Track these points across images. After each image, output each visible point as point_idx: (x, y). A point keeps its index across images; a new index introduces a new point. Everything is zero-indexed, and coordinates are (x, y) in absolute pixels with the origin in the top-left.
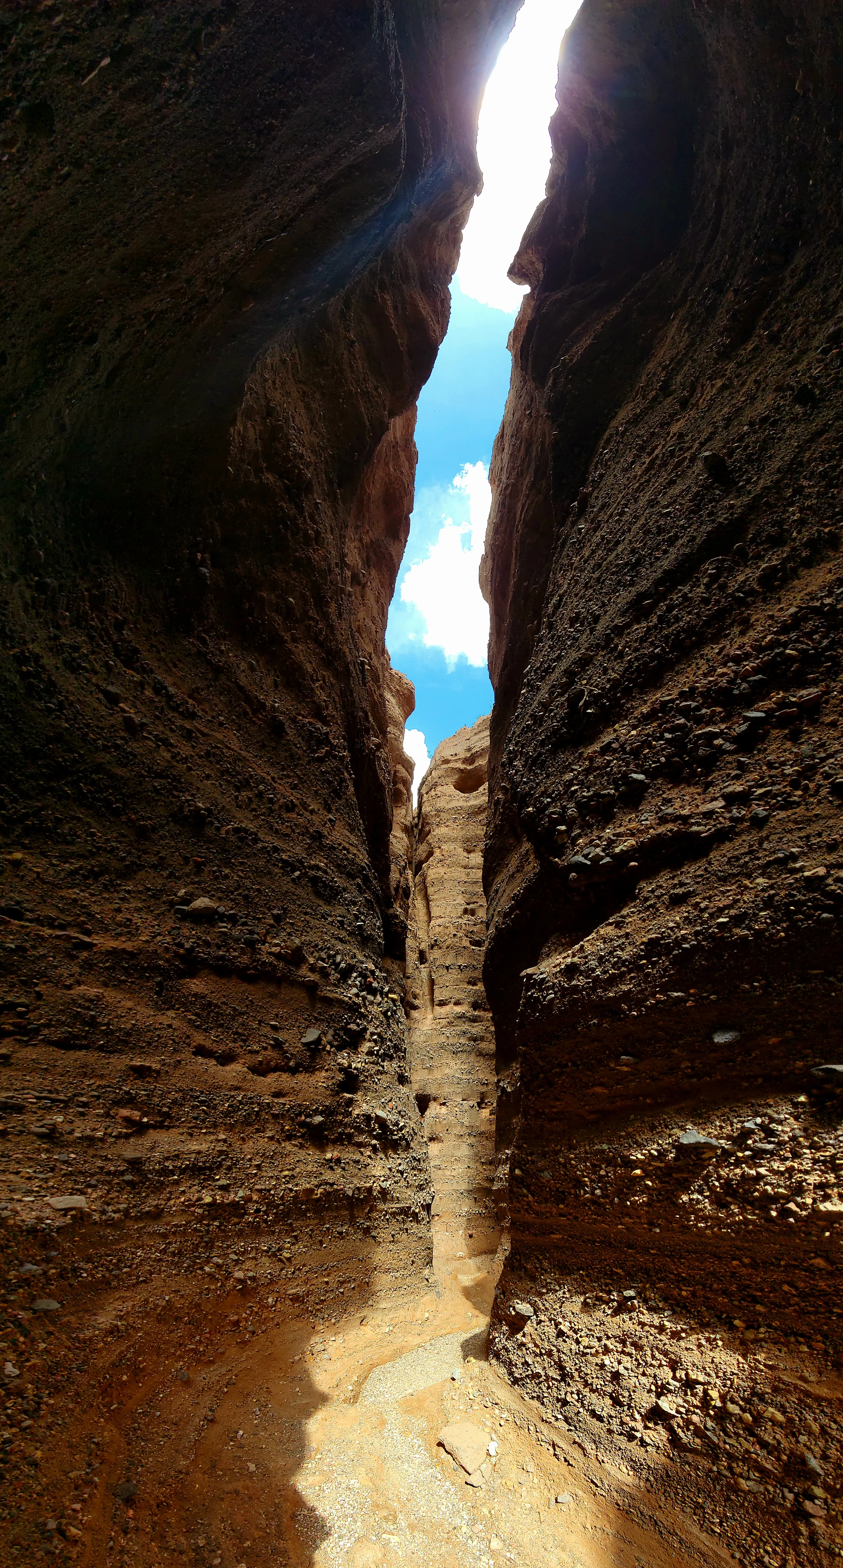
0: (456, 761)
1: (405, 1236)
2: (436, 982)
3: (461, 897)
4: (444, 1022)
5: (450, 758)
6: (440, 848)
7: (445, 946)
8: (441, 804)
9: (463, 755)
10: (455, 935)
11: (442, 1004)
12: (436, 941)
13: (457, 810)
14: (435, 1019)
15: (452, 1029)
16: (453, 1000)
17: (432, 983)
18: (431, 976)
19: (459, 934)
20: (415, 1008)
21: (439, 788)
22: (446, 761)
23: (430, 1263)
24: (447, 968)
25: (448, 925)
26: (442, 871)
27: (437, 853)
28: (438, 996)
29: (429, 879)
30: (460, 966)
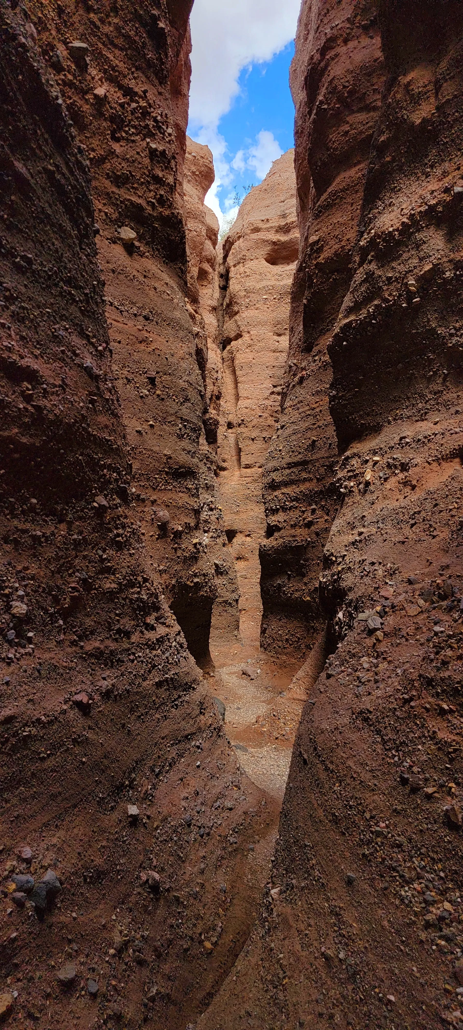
0: (268, 230)
1: (225, 614)
2: (243, 450)
3: (268, 381)
4: (249, 480)
5: (261, 225)
6: (249, 332)
7: (250, 425)
8: (250, 283)
9: (276, 223)
10: (260, 416)
11: (248, 467)
12: (243, 420)
13: (268, 290)
14: (241, 476)
15: (257, 484)
16: (258, 465)
17: (239, 450)
18: (238, 445)
19: (265, 415)
20: (224, 469)
21: (249, 264)
22: (257, 230)
23: (237, 628)
24: (253, 440)
25: (254, 407)
26: (251, 356)
27: (246, 337)
28: (245, 460)
29: (237, 362)
30: (264, 438)
